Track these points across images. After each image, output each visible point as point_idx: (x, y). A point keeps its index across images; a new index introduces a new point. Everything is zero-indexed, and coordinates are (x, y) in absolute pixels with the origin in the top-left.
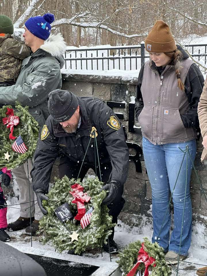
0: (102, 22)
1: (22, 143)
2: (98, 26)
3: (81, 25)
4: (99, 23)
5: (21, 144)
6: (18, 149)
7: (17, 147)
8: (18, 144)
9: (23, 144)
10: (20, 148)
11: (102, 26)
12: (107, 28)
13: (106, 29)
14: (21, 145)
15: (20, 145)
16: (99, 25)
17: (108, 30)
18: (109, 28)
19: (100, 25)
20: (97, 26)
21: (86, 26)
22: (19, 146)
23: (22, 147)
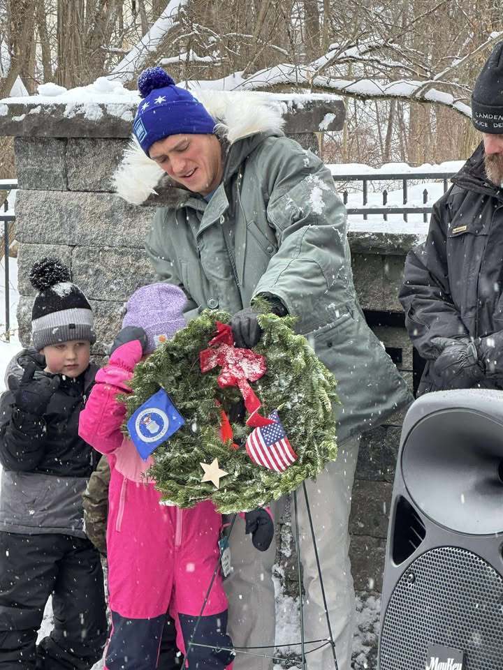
0: (435, 78)
1: (281, 437)
2: (418, 95)
3: (351, 89)
4: (420, 84)
5: (279, 440)
6: (266, 457)
7: (263, 452)
8: (266, 442)
9: (283, 441)
10: (272, 454)
11: (432, 94)
12: (454, 102)
13: (451, 106)
14: (277, 444)
15: (275, 446)
16: (420, 88)
17: (456, 109)
18: (461, 100)
19: (426, 90)
20: (415, 93)
21: (371, 93)
22: (269, 449)
23: (278, 452)
